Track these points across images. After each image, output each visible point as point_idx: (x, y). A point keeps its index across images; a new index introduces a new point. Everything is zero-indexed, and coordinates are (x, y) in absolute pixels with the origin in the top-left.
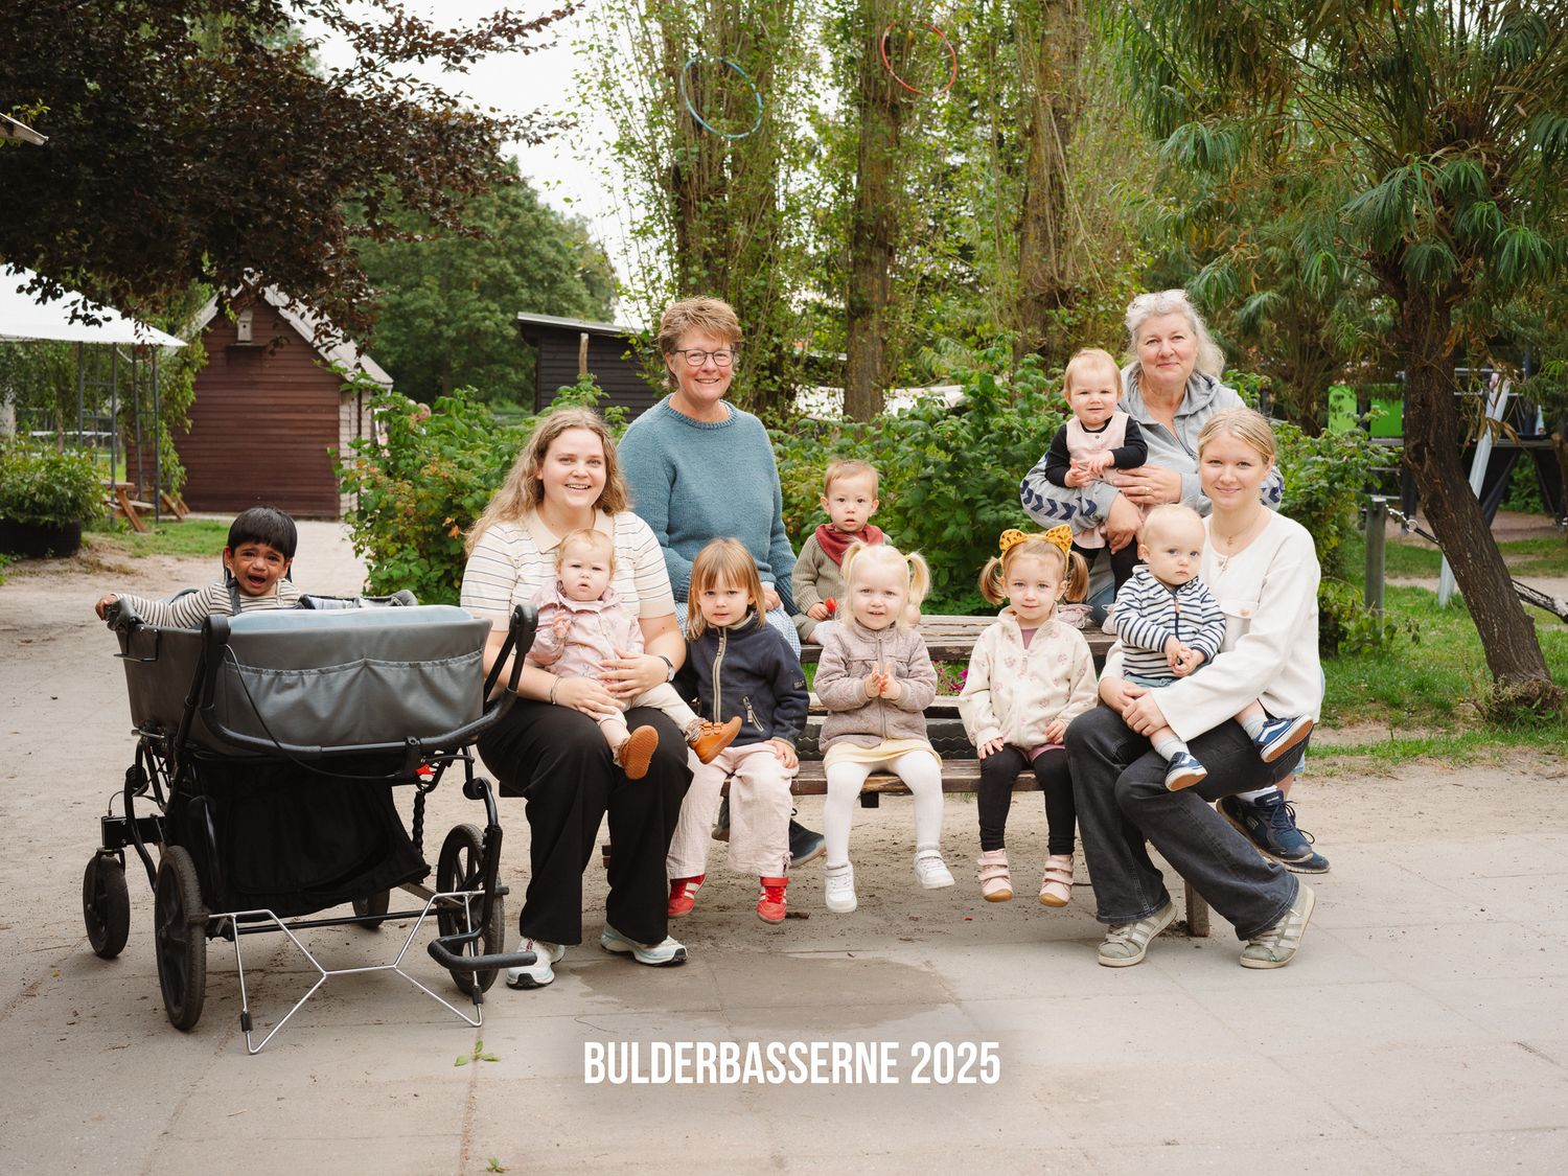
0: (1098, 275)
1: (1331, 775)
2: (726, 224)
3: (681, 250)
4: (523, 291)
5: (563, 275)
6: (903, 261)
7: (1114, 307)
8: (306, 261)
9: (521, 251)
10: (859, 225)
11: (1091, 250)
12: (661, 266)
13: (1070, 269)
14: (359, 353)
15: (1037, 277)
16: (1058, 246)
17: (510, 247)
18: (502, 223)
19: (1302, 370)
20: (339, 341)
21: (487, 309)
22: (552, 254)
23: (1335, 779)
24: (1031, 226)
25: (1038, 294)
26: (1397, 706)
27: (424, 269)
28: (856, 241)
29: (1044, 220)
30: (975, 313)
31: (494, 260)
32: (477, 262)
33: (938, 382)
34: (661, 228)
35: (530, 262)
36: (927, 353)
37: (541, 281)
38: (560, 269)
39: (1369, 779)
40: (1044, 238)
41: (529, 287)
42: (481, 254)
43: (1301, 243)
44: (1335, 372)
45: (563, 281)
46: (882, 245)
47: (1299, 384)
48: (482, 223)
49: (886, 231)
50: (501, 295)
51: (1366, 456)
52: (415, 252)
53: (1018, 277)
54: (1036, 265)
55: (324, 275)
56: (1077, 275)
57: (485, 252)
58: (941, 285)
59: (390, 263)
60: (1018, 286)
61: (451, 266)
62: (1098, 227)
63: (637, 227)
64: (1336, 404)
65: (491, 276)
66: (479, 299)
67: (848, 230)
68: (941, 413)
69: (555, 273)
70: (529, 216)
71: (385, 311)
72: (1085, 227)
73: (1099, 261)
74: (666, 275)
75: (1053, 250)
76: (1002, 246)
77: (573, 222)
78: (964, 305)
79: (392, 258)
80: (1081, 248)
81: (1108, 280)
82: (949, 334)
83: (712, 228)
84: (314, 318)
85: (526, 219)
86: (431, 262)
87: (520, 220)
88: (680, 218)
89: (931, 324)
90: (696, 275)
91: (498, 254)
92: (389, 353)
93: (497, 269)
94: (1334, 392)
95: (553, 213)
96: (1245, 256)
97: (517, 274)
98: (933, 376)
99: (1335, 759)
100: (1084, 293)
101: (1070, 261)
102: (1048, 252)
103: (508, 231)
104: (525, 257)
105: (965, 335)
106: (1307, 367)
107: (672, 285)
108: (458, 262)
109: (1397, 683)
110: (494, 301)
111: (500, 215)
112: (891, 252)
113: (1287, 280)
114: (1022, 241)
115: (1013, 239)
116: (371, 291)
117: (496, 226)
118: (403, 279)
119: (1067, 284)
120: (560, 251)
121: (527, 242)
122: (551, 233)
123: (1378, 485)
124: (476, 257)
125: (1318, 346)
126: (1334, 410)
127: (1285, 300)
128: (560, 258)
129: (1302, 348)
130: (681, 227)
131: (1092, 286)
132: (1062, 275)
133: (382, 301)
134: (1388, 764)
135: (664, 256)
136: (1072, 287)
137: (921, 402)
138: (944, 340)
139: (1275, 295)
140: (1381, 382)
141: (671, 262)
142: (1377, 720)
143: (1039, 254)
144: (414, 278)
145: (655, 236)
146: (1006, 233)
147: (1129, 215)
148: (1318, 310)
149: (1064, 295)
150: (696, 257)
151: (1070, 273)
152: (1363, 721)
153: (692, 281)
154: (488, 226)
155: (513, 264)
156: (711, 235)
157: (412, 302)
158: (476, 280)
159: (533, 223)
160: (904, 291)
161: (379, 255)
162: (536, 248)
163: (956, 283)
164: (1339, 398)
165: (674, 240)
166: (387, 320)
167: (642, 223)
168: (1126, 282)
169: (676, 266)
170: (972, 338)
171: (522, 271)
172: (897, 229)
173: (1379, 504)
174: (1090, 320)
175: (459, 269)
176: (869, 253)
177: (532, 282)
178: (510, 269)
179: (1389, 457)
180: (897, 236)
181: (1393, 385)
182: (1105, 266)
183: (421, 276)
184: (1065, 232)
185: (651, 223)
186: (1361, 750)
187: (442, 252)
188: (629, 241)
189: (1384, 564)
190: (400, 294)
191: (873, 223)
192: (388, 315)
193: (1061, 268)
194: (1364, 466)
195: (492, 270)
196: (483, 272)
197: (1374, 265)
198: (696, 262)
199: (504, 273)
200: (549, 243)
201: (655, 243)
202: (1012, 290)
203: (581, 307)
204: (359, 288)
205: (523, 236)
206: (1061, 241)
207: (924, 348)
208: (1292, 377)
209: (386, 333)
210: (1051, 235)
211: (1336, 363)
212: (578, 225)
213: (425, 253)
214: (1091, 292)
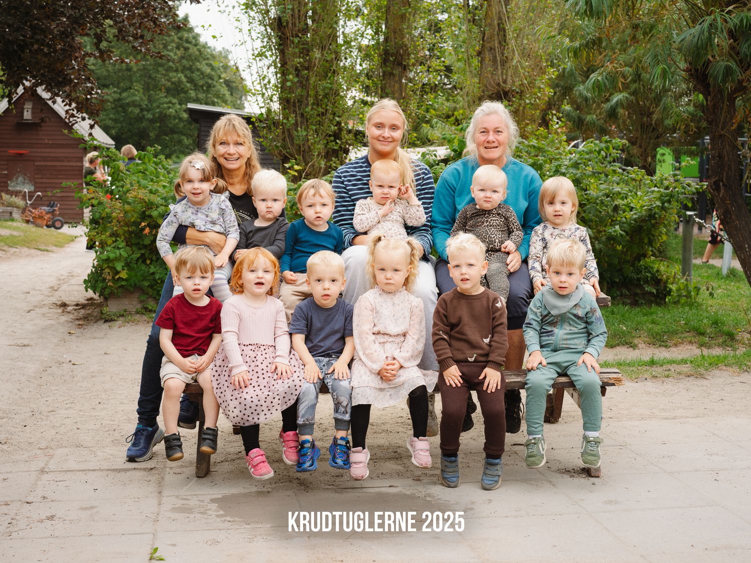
0: (526, 82)
1: (668, 377)
2: (308, 51)
3: (282, 66)
4: (191, 92)
5: (215, 83)
6: (411, 75)
7: (535, 101)
8: (61, 72)
9: (190, 69)
10: (386, 52)
11: (522, 68)
12: (270, 75)
13: (509, 78)
14: (92, 127)
15: (490, 83)
16: (503, 65)
17: (184, 67)
18: (180, 53)
19: (642, 138)
20: (80, 119)
21: (170, 102)
22: (208, 70)
23: (670, 379)
24: (487, 53)
25: (490, 93)
26: (703, 334)
27: (134, 79)
28: (385, 61)
29: (495, 50)
30: (454, 105)
31: (175, 74)
32: (165, 75)
33: (432, 144)
34: (270, 53)
35: (195, 75)
36: (425, 128)
37: (202, 86)
38: (213, 80)
39: (690, 379)
40: (494, 60)
41: (195, 90)
42: (167, 70)
43: (647, 60)
44: (661, 140)
45: (214, 86)
46: (400, 64)
47: (640, 147)
48: (168, 53)
49: (402, 56)
50: (179, 94)
51: (683, 188)
52: (129, 69)
53: (479, 83)
54: (490, 76)
55: (71, 81)
56: (514, 82)
57: (169, 69)
58: (434, 88)
59: (114, 76)
60: (479, 88)
61: (150, 77)
62: (526, 54)
63: (256, 52)
64: (661, 158)
65: (172, 83)
66: (166, 97)
67: (380, 55)
68: (435, 161)
69: (210, 82)
70: (195, 49)
71: (111, 103)
72: (518, 54)
73: (526, 74)
74: (273, 81)
75: (499, 67)
76: (470, 65)
77: (220, 53)
78: (448, 100)
79: (115, 73)
80: (517, 67)
81: (532, 84)
82: (438, 116)
83: (300, 53)
84: (65, 105)
85: (193, 50)
86: (138, 75)
87: (190, 51)
88: (282, 47)
89: (427, 111)
90: (291, 81)
91: (177, 71)
92: (114, 128)
93: (176, 79)
94: (660, 151)
95: (209, 48)
96: (616, 68)
97: (188, 82)
98: (429, 141)
99: (669, 367)
100: (517, 93)
101: (509, 74)
102: (497, 68)
103: (183, 58)
104: (193, 72)
105: (448, 117)
106: (645, 136)
107: (276, 86)
108: (154, 75)
109: (702, 321)
110: (174, 97)
111: (178, 48)
112: (405, 68)
113: (634, 86)
114: (482, 62)
115: (475, 62)
116: (99, 91)
117: (176, 54)
118: (122, 84)
119: (508, 87)
120: (213, 69)
121: (194, 63)
122: (208, 59)
123: (690, 205)
124: (164, 72)
125: (651, 124)
126: (660, 162)
127: (632, 98)
128: (213, 73)
129: (642, 126)
130: (282, 52)
131: (522, 89)
132: (505, 82)
133: (109, 97)
134: (702, 370)
135: (272, 69)
136: (510, 89)
137: (424, 155)
138: (435, 120)
139: (627, 95)
140: (687, 146)
141: (276, 73)
142: (691, 342)
143: (492, 69)
144: (128, 84)
145: (266, 57)
146: (472, 57)
147: (543, 47)
148: (651, 104)
149: (506, 94)
150: (291, 70)
151: (509, 81)
152: (682, 343)
153: (289, 84)
154: (171, 54)
155: (186, 76)
156: (300, 57)
157: (127, 98)
158: (164, 85)
159: (197, 53)
160: (413, 91)
161: (108, 71)
162: (199, 67)
163: (442, 87)
164: (663, 155)
165: (278, 60)
166: (113, 108)
167: (259, 50)
168: (542, 86)
169: (279, 75)
170: (452, 119)
171: (191, 80)
172: (409, 55)
173: (690, 216)
174: (521, 108)
175: (154, 79)
176: (392, 69)
177: (196, 87)
178: (184, 80)
179: (696, 189)
180: (408, 59)
181: (694, 148)
182: (530, 77)
183: (132, 83)
184: (506, 57)
185: (264, 50)
186: (684, 361)
187: (144, 69)
188: (251, 61)
189: (693, 251)
190: (120, 94)
191: (395, 51)
192: (113, 106)
193: (504, 77)
194: (682, 193)
195: (173, 80)
196: (168, 81)
197: (691, 75)
198: (291, 73)
199: (180, 81)
200: (207, 64)
201: (266, 62)
202: (476, 90)
203: (225, 102)
204: (92, 89)
205: (192, 60)
206: (504, 62)
207: (424, 125)
208: (636, 142)
209: (112, 116)
210: (498, 59)
211: (661, 135)
212: (223, 54)
213: (135, 69)
214: (522, 92)
